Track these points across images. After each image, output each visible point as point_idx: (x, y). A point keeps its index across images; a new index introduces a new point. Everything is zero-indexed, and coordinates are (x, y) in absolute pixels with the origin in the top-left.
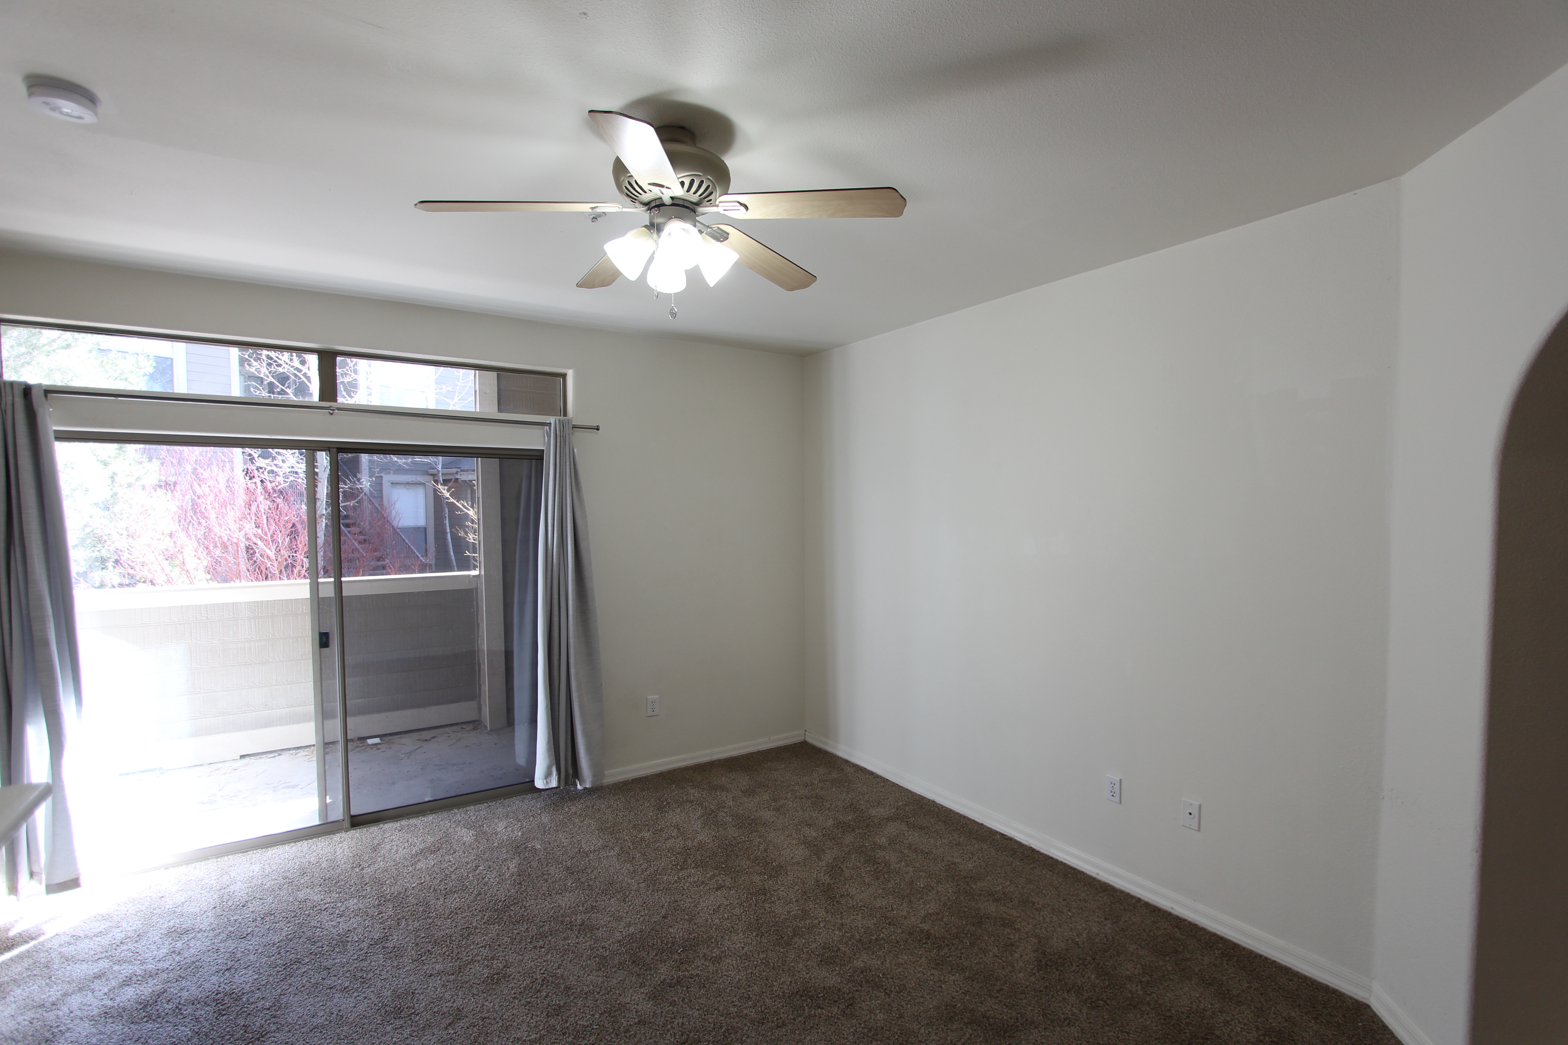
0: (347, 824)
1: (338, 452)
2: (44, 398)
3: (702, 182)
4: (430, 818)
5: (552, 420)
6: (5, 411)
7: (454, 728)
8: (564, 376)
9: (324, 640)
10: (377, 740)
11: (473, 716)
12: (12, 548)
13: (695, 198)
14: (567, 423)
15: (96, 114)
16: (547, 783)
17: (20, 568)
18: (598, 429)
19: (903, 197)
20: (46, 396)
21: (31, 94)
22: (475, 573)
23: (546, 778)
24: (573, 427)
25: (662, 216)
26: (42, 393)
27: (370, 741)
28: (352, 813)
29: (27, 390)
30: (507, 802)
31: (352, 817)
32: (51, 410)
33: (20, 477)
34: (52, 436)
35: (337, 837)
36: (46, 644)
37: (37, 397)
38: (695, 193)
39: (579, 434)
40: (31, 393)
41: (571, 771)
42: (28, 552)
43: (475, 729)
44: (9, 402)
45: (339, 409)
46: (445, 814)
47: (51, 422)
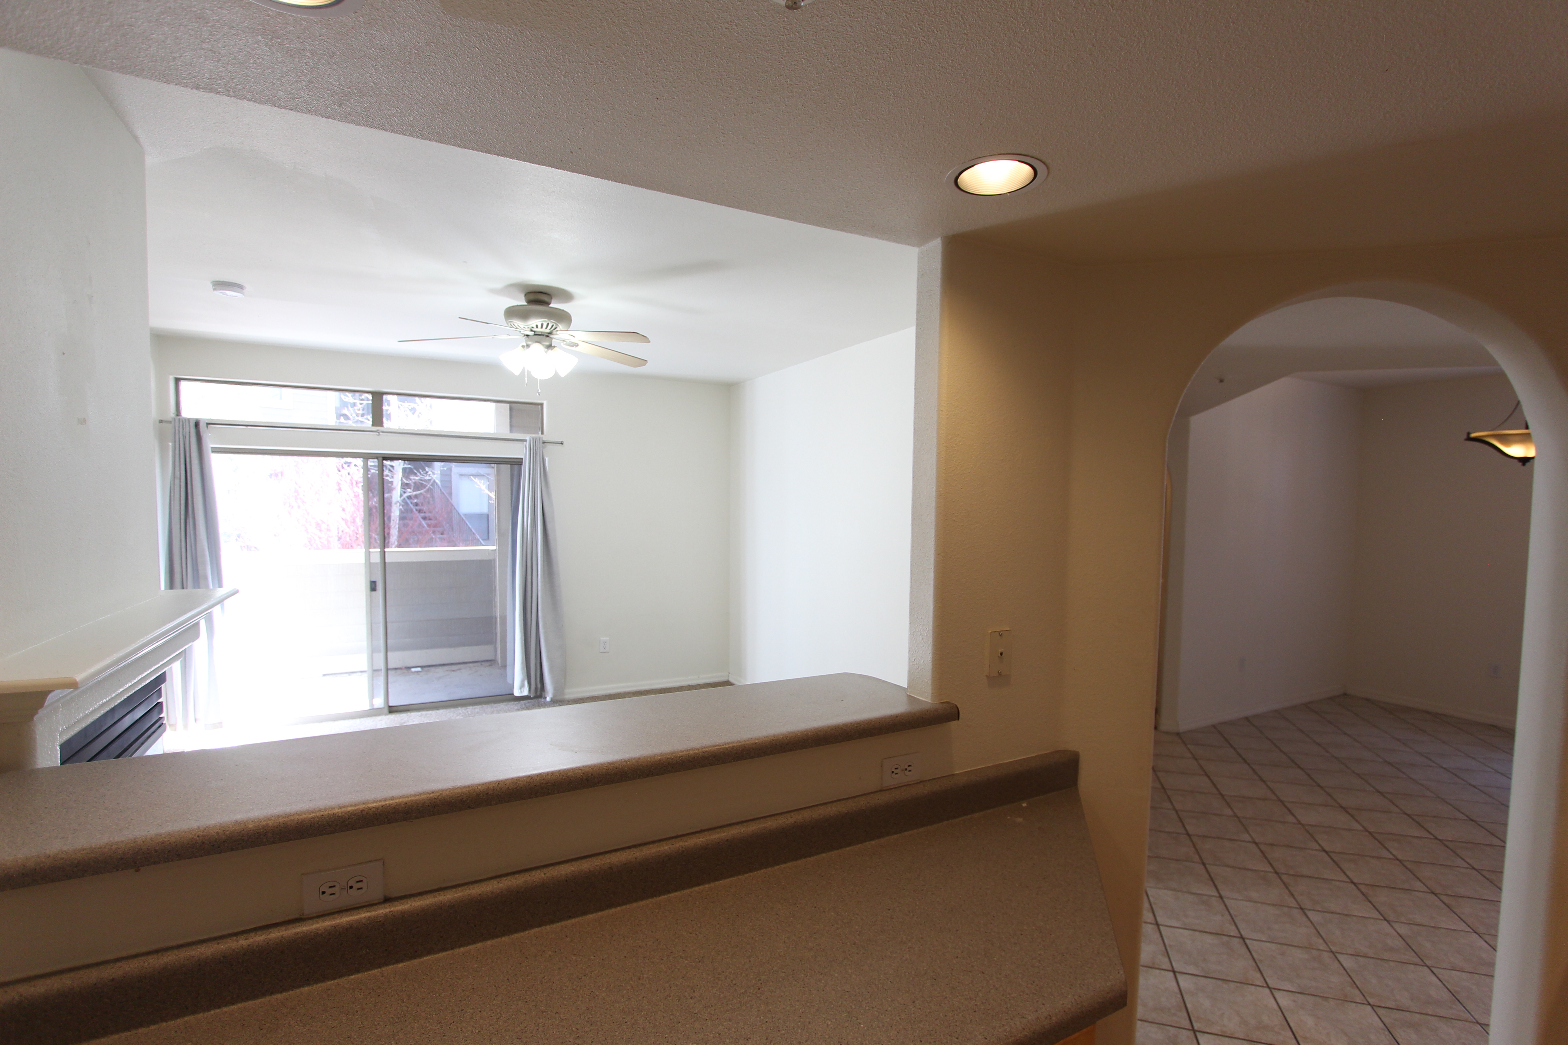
0: (386, 710)
1: (383, 460)
2: (206, 428)
3: (548, 325)
4: (442, 711)
5: (527, 437)
6: (185, 436)
7: (475, 664)
8: (542, 405)
9: (373, 587)
10: (419, 669)
11: (490, 657)
12: (188, 519)
13: (548, 331)
14: (538, 440)
15: (244, 295)
16: (521, 692)
17: (192, 532)
18: (562, 444)
19: (643, 336)
20: (207, 427)
21: (214, 289)
22: (494, 548)
23: (521, 688)
24: (543, 443)
25: (530, 341)
26: (205, 424)
27: (413, 670)
28: (391, 704)
29: (197, 424)
30: (496, 705)
31: (390, 707)
32: (210, 435)
33: (193, 476)
34: (210, 450)
35: (379, 718)
36: (206, 578)
37: (202, 426)
38: (546, 328)
39: (549, 446)
40: (199, 425)
41: (539, 686)
42: (197, 522)
43: (491, 665)
44: (188, 431)
45: (382, 432)
46: (452, 710)
47: (210, 442)
